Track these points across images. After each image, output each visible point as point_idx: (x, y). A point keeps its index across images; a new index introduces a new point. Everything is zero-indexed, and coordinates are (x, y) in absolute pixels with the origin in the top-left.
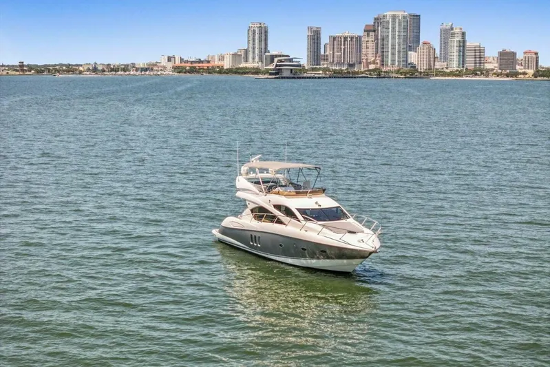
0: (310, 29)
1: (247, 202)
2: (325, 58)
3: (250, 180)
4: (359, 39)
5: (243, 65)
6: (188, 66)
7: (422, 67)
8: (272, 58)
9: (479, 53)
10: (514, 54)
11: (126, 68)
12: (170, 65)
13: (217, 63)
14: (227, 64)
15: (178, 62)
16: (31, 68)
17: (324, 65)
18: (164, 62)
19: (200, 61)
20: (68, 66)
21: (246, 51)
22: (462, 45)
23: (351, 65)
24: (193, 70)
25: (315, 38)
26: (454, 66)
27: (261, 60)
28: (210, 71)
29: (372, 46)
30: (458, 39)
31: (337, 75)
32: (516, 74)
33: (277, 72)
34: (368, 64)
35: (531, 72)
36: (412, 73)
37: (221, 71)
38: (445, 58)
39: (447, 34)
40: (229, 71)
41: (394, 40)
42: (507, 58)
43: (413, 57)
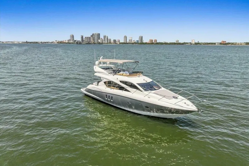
0: (81, 36)
1: (102, 78)
2: (84, 41)
3: (101, 67)
4: (90, 37)
5: (70, 42)
6: (60, 42)
7: (101, 42)
8: (75, 41)
9: (110, 40)
10: (116, 40)
11: (48, 42)
12: (56, 42)
13: (65, 42)
14: (67, 42)
15: (58, 42)
16: (28, 42)
17: (84, 42)
18: (55, 41)
19: (62, 41)
20: (36, 42)
21: (70, 40)
22: (107, 38)
23: (89, 42)
24: (60, 43)
25: (82, 37)
26: (106, 42)
27: (73, 41)
28: (64, 43)
29: (92, 39)
30: (107, 37)
31: (87, 44)
32: (116, 43)
33: (77, 43)
34: (92, 42)
35: (119, 43)
36: (99, 43)
37: (66, 43)
38: (105, 41)
39: (105, 37)
40: (67, 43)
41: (96, 38)
42: (115, 41)
43: (99, 41)
